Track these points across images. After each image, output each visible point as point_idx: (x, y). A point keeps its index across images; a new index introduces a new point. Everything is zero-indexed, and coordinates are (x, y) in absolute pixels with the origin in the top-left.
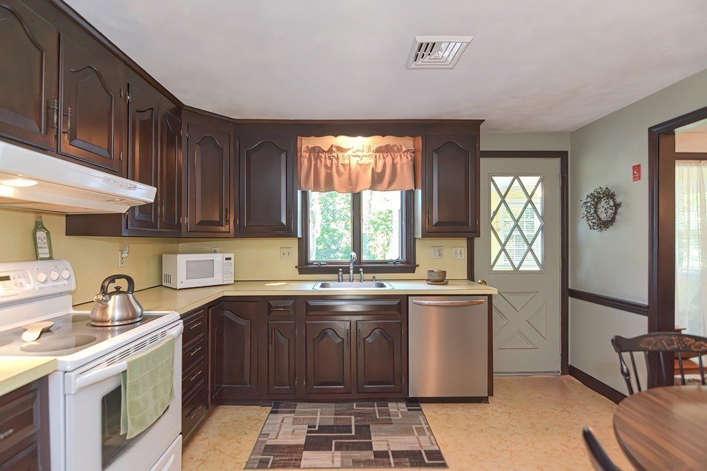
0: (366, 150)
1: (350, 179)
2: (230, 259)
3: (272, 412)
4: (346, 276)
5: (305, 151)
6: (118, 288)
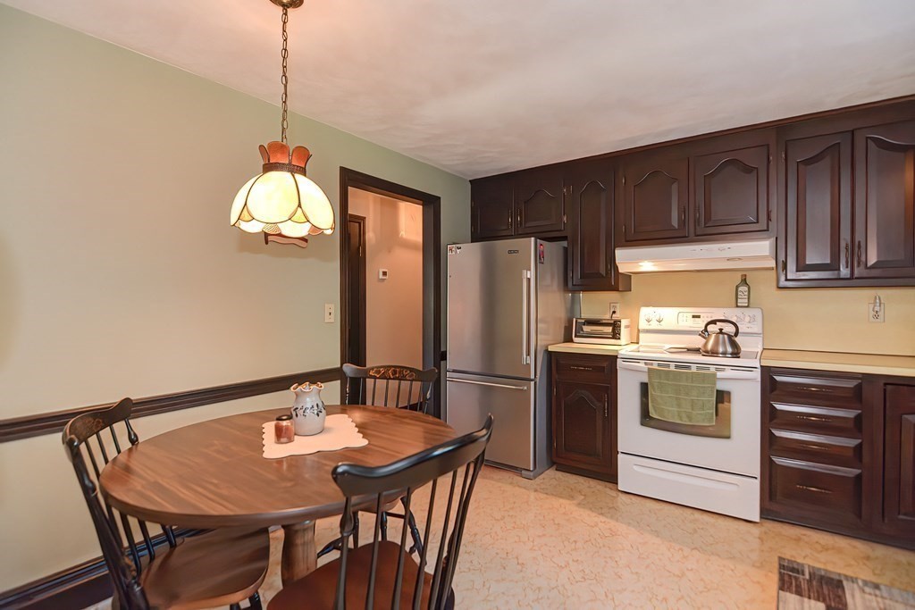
6: (721, 330)
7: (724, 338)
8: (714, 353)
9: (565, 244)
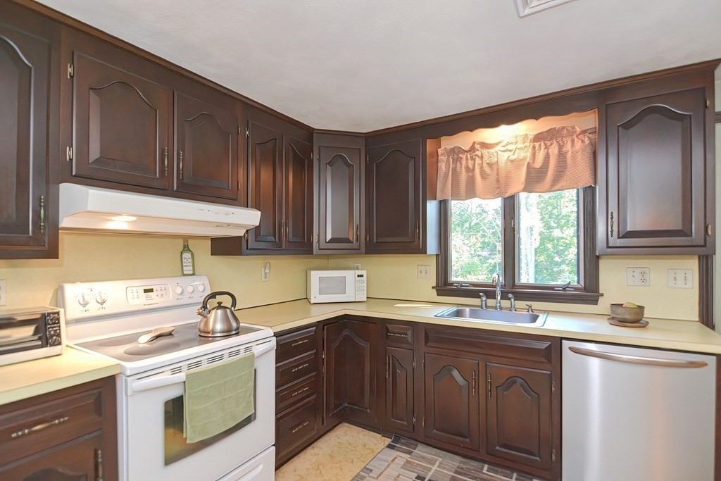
0: (520, 140)
1: (498, 181)
2: (362, 276)
3: (390, 446)
4: (491, 302)
5: (442, 155)
6: (220, 303)
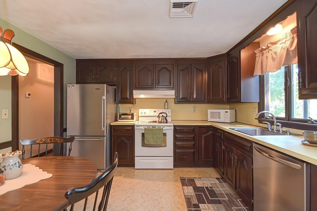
2: (227, 112)
6: (163, 115)
7: (163, 118)
8: (161, 122)
9: (115, 87)
